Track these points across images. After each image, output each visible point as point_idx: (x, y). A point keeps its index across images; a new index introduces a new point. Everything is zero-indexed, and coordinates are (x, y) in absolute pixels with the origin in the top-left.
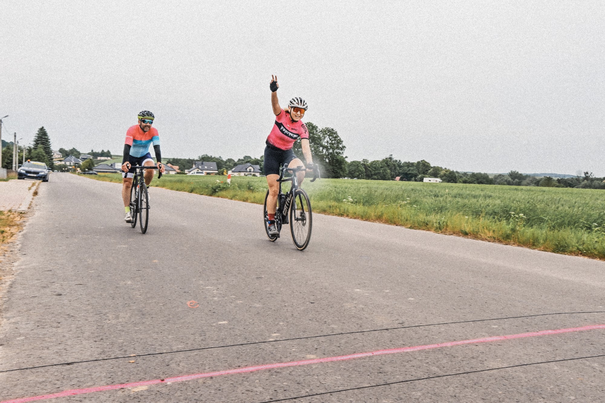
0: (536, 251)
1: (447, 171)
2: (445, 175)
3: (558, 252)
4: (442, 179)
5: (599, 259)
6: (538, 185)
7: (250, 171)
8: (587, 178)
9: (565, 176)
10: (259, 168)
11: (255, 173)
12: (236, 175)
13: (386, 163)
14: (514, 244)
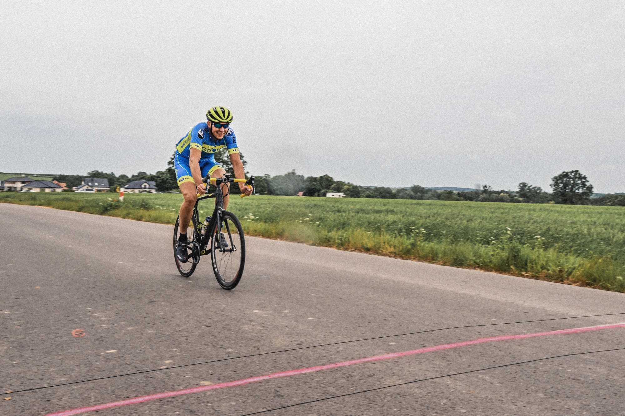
0: (435, 266)
1: (350, 186)
2: (348, 189)
3: (456, 266)
4: (345, 194)
5: (494, 272)
6: (439, 199)
7: (145, 188)
8: (485, 191)
9: (464, 189)
10: (155, 185)
11: (150, 190)
12: (130, 192)
13: (289, 178)
14: (414, 259)
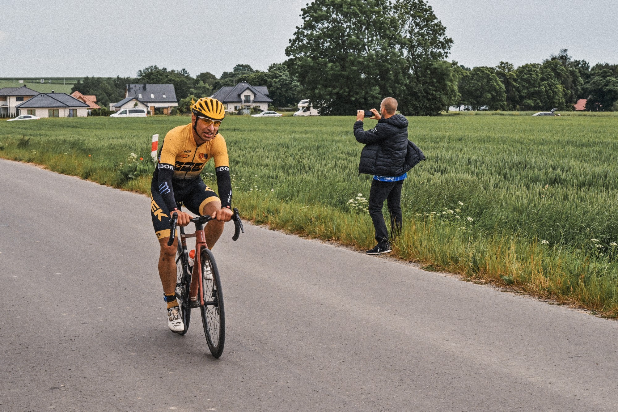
7: (247, 100)
10: (268, 93)
11: (258, 104)
13: (554, 70)
